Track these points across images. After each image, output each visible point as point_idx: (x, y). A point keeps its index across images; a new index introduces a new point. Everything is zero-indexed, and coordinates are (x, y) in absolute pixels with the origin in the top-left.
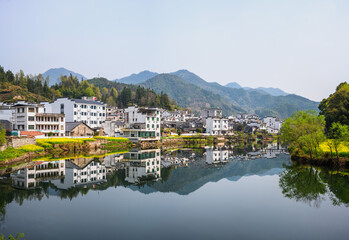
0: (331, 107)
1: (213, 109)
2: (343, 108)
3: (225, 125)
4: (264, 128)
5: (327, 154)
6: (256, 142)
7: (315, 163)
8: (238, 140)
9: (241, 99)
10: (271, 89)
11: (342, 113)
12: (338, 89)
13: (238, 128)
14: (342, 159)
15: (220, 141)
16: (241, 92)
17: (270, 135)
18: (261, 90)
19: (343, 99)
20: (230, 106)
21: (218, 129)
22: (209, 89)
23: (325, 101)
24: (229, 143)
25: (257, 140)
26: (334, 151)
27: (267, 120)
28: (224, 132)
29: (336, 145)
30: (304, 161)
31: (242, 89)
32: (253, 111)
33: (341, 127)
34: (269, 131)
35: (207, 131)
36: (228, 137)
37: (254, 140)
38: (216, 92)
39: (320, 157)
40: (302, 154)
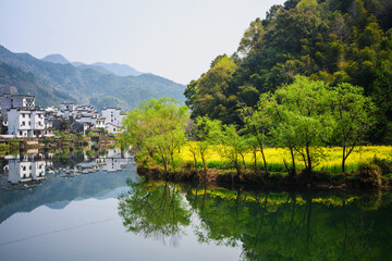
0: (202, 93)
1: (20, 96)
2: (220, 95)
3: (39, 122)
4: (102, 126)
5: (189, 165)
6: (89, 148)
7: (171, 178)
8: (60, 144)
9: (68, 80)
10: (115, 65)
11: (218, 102)
12: (213, 65)
13: (61, 125)
14: (213, 172)
15: (31, 147)
16: (68, 69)
17: (112, 137)
18: (99, 66)
19: (220, 80)
20: (50, 91)
21: (27, 127)
22: (15, 63)
23: (193, 84)
24: (46, 150)
25: (91, 143)
26: (199, 160)
27: (106, 113)
28: (37, 132)
29: (202, 151)
30: (156, 175)
31: (69, 65)
32: (86, 100)
33: (209, 123)
34: (110, 130)
35: (10, 131)
36: (45, 140)
37: (86, 144)
38: (28, 69)
39: (178, 169)
40: (152, 165)
